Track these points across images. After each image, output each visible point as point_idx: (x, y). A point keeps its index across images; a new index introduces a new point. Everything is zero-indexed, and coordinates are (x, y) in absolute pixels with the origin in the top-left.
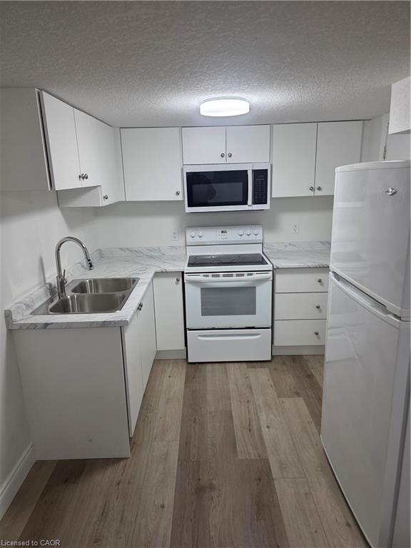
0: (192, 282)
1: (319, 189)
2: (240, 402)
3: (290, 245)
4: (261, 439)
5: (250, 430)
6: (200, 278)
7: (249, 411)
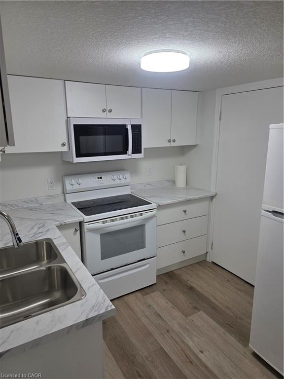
0: (92, 230)
1: (174, 141)
2: (162, 334)
3: (148, 184)
4: (205, 367)
5: (191, 362)
6: (100, 225)
7: (175, 340)
